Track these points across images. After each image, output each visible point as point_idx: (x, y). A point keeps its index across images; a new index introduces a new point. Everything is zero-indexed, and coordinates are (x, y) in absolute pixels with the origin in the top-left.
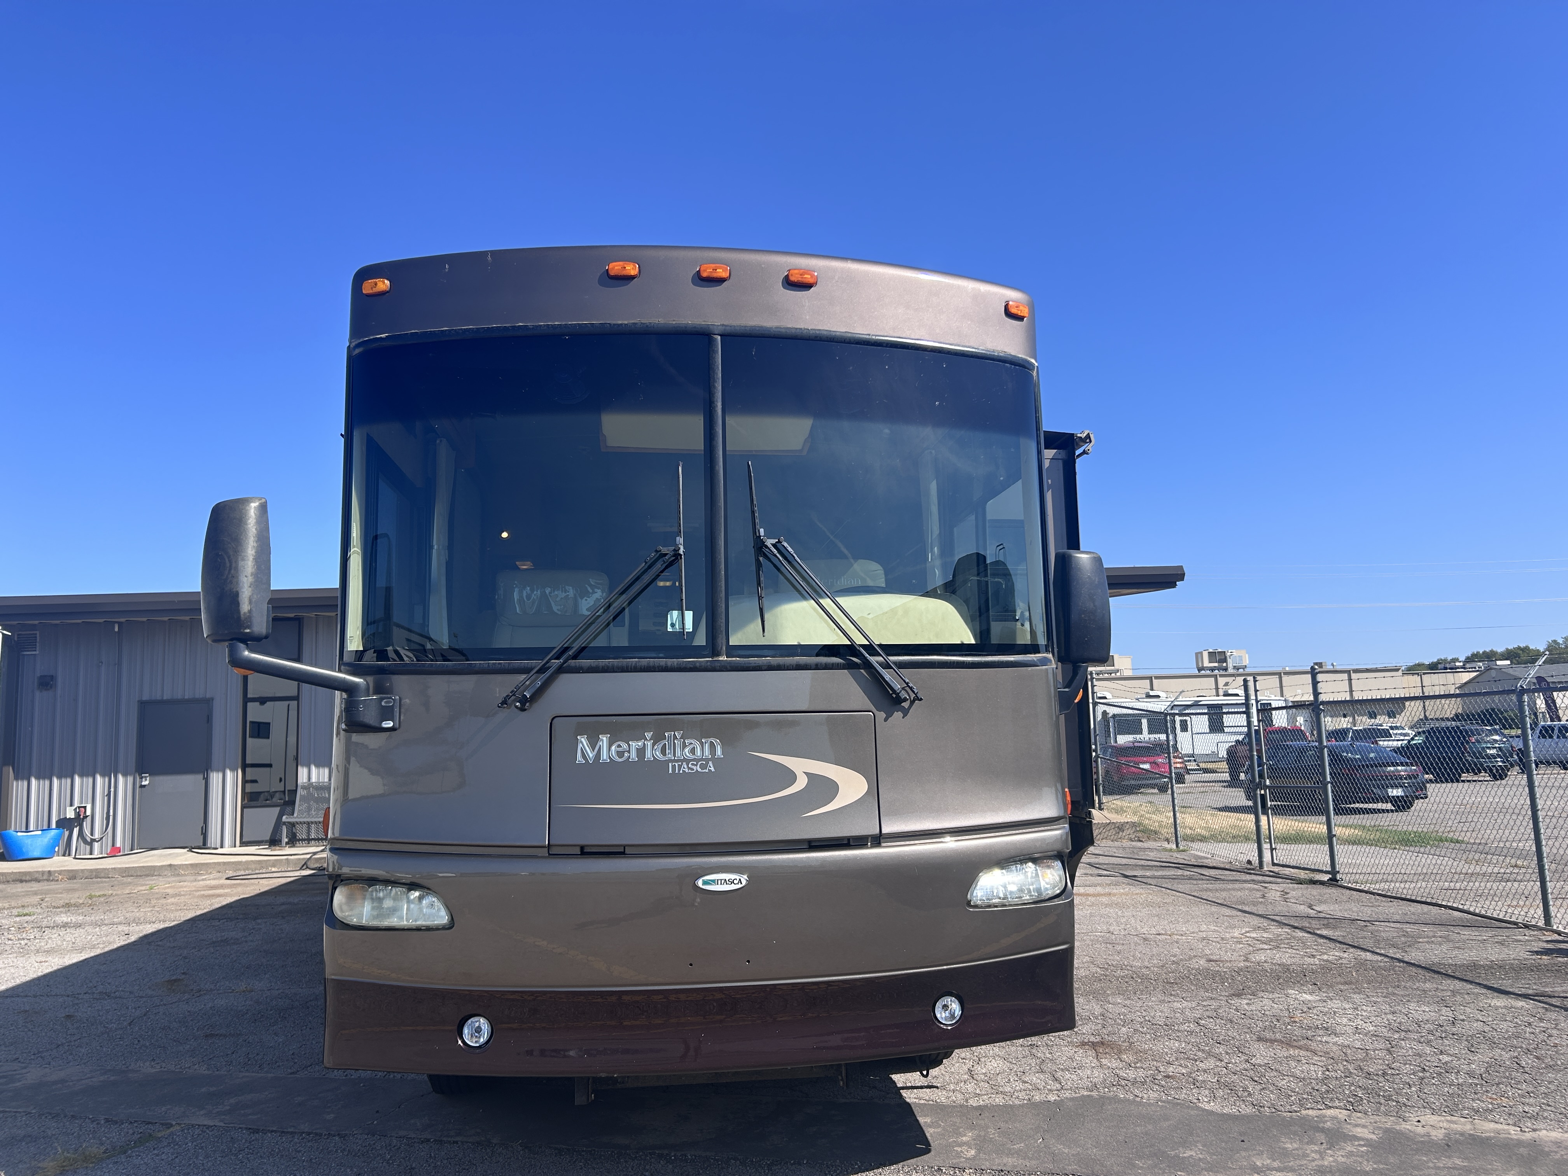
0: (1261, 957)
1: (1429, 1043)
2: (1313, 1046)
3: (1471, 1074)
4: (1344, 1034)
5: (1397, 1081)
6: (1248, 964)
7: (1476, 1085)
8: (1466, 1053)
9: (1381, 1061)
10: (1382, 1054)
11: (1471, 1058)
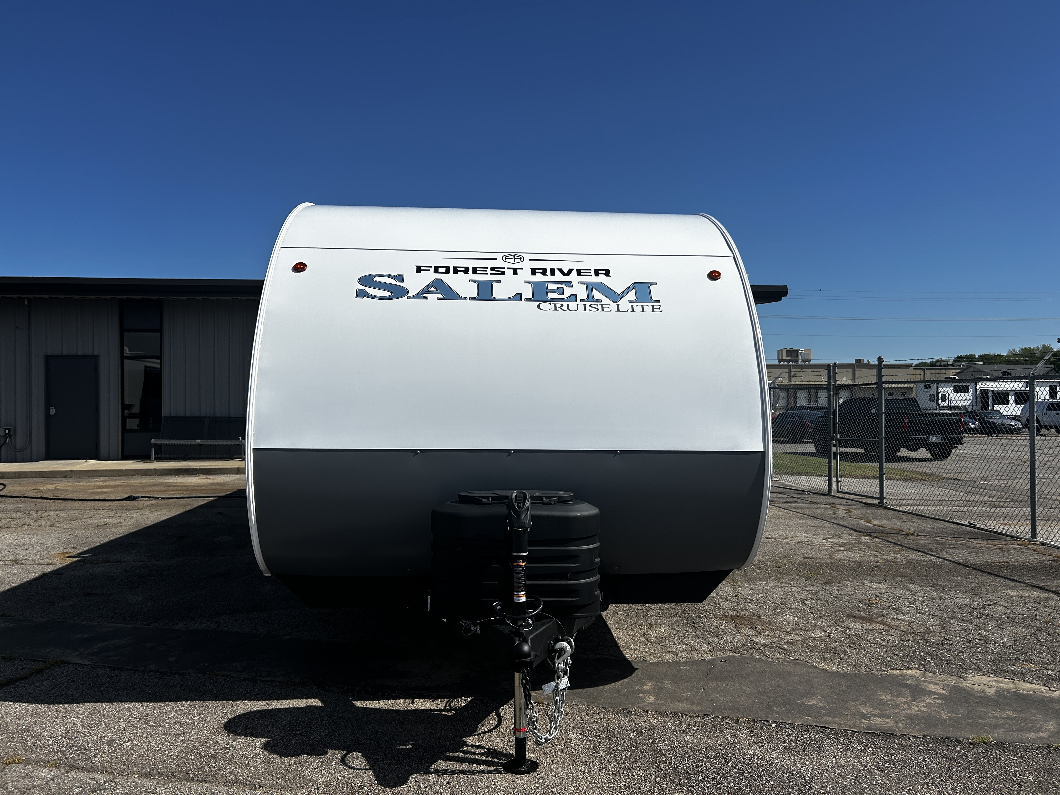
0: (841, 556)
1: (970, 621)
2: (889, 622)
3: (1005, 646)
4: (909, 613)
5: (953, 649)
6: (832, 561)
7: (1010, 653)
8: (997, 630)
9: (938, 634)
10: (938, 629)
11: (1002, 633)
